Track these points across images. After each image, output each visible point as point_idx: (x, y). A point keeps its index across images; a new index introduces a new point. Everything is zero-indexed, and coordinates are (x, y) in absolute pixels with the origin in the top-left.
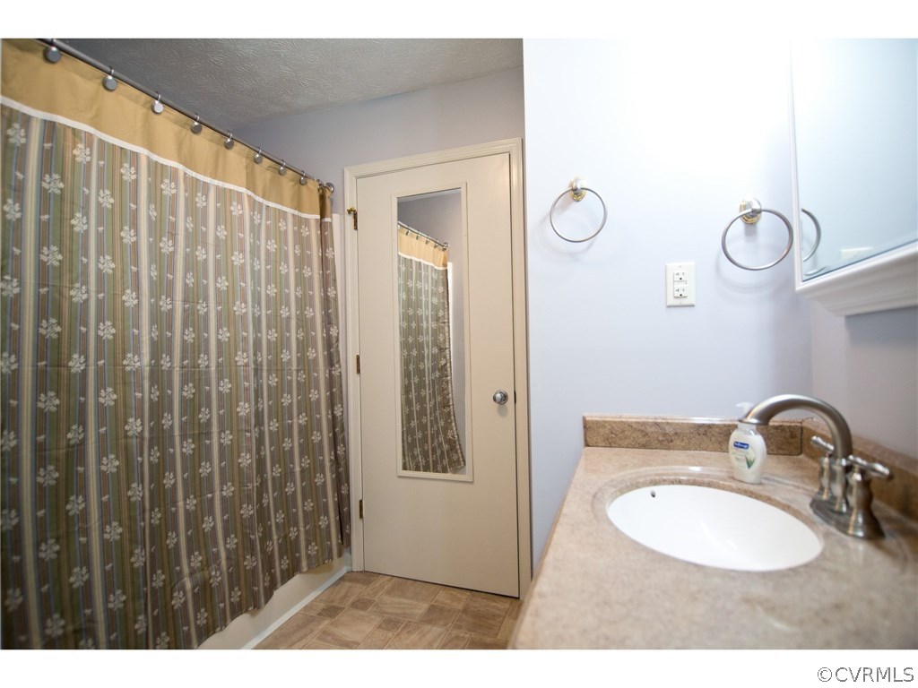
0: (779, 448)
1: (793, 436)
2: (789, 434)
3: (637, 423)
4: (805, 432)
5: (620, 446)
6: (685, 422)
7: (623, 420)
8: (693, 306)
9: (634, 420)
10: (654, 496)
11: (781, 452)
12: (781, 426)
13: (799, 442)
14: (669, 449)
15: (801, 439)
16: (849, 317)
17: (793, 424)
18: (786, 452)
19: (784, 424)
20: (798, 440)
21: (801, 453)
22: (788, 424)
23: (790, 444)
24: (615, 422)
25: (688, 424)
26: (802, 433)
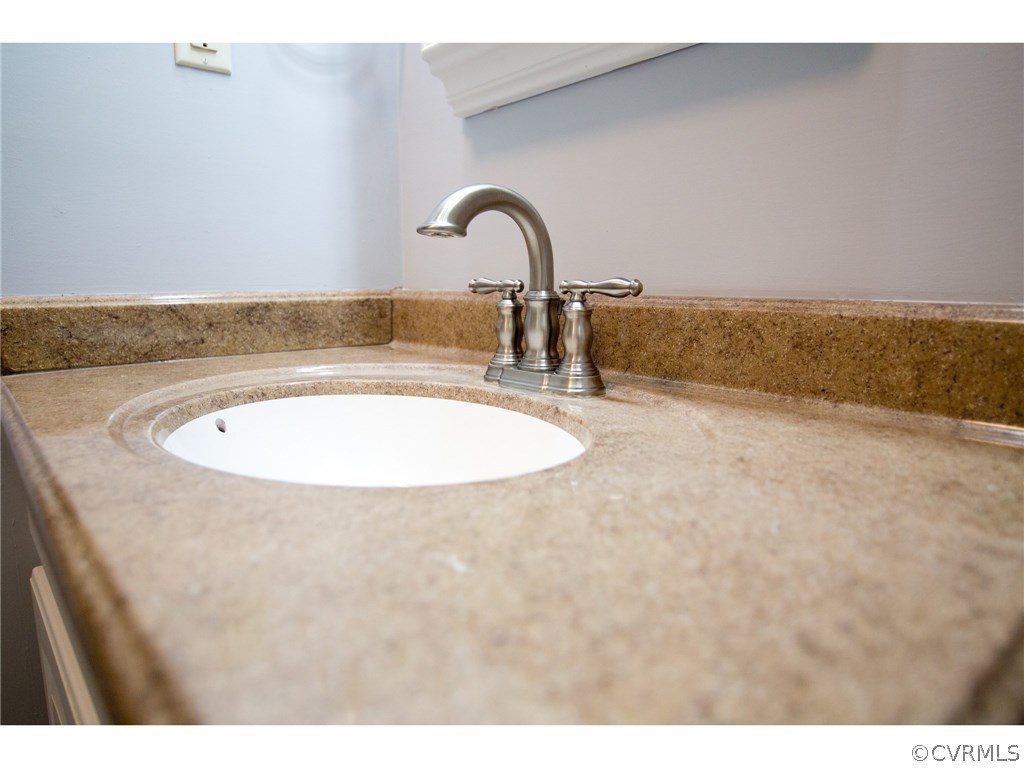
0: (366, 335)
1: (382, 316)
2: (377, 312)
3: (127, 309)
4: (397, 306)
5: (92, 364)
6: (225, 301)
7: (94, 305)
8: (226, 74)
9: (122, 304)
10: (222, 430)
11: (368, 340)
12: (367, 300)
13: (389, 323)
14: (198, 355)
15: (392, 319)
16: (467, 118)
17: (381, 297)
18: (374, 340)
19: (372, 297)
20: (387, 320)
21: (391, 340)
22: (375, 297)
23: (379, 327)
24: (76, 311)
25: (230, 305)
26: (392, 309)
